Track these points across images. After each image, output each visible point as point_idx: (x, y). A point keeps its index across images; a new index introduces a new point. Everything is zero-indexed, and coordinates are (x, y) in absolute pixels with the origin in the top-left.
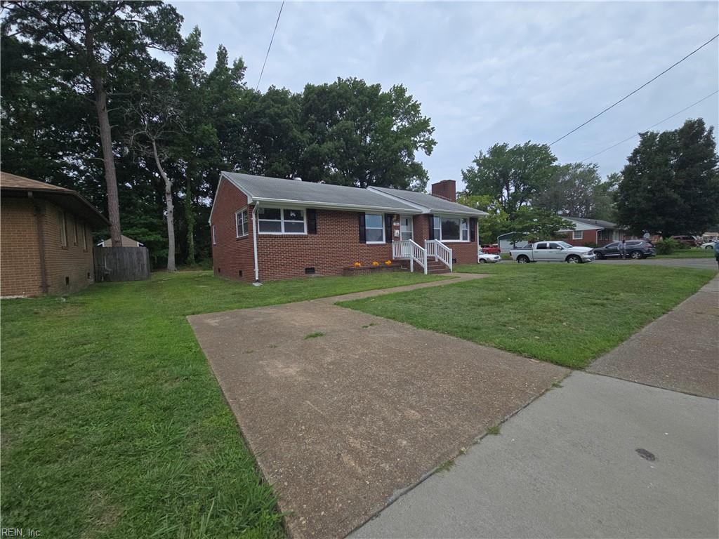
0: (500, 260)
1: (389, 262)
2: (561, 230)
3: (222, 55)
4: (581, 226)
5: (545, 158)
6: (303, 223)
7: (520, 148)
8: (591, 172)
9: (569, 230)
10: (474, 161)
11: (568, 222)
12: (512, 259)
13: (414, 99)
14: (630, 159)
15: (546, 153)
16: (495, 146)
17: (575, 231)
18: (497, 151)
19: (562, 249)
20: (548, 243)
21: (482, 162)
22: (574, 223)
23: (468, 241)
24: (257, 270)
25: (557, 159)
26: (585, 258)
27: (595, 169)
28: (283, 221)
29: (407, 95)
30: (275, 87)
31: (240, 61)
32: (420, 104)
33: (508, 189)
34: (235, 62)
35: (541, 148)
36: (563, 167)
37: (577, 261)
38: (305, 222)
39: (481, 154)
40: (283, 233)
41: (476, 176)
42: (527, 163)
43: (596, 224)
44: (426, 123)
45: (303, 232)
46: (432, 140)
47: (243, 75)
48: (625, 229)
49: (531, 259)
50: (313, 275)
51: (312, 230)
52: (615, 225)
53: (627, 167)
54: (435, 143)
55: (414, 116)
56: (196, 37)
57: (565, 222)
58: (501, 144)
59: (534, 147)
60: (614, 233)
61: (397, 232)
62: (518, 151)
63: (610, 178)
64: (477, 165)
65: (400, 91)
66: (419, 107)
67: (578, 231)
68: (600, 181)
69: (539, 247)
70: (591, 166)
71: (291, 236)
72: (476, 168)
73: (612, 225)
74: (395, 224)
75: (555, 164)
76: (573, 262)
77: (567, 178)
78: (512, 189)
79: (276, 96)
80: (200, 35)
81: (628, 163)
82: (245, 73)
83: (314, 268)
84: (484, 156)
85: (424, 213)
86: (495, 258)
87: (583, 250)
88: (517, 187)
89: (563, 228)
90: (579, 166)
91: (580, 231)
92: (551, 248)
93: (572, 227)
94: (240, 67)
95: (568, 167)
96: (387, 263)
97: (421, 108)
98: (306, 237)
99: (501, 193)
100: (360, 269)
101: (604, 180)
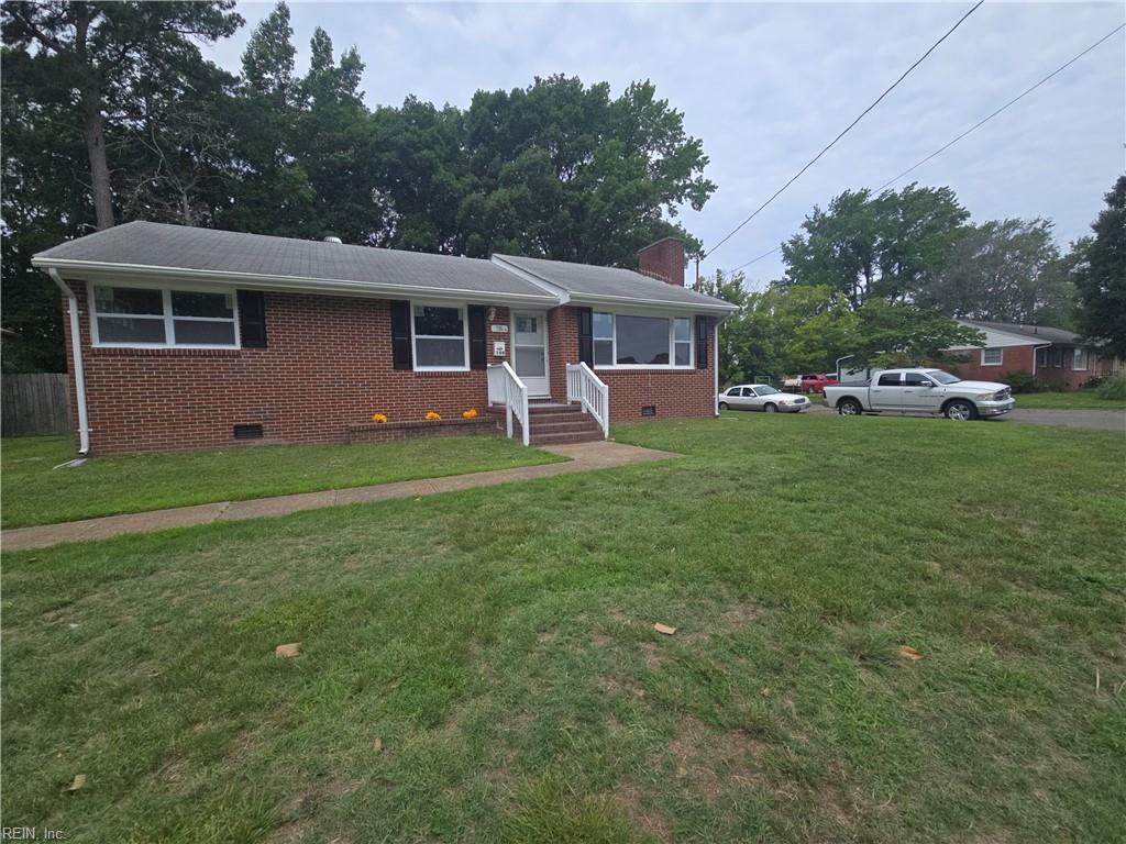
0: (808, 406)
1: (470, 414)
2: (953, 348)
3: (321, 46)
4: (997, 339)
5: (943, 214)
6: (232, 324)
7: (894, 196)
8: (1040, 236)
9: (969, 347)
10: (805, 225)
11: (970, 329)
12: (826, 405)
13: (671, 107)
14: (1111, 200)
15: (948, 203)
16: (845, 194)
17: (987, 350)
18: (849, 205)
19: (934, 385)
20: (903, 373)
21: (818, 226)
22: (981, 332)
23: (691, 367)
24: (84, 429)
25: (968, 215)
26: (986, 408)
27: (1047, 230)
28: (169, 319)
29: (656, 98)
30: (414, 97)
31: (353, 54)
32: (683, 115)
33: (868, 274)
34: (343, 58)
35: (937, 194)
36: (979, 230)
37: (967, 412)
38: (236, 321)
39: (817, 211)
40: (171, 344)
41: (806, 251)
42: (907, 224)
43: (1036, 334)
44: (693, 149)
45: (234, 343)
46: (708, 182)
47: (360, 79)
48: (1098, 345)
49: (866, 406)
50: (257, 442)
51: (254, 337)
52: (1075, 336)
53: (1103, 216)
54: (712, 188)
55: (674, 138)
56: (281, 18)
57: (965, 330)
58: (855, 191)
59: (923, 193)
60: (1077, 352)
61: (499, 346)
62: (888, 203)
63: (1077, 248)
64: (809, 231)
65: (644, 93)
66: (680, 121)
67: (992, 349)
68: (1057, 255)
69: (883, 381)
70: (1039, 225)
71: (190, 353)
72: (807, 236)
73: (1069, 336)
74: (494, 328)
75: (967, 223)
76: (957, 413)
77: (987, 249)
78: (877, 276)
79: (417, 114)
80: (288, 16)
81: (1106, 207)
82: (363, 75)
83: (259, 426)
84: (823, 215)
85: (562, 303)
86: (796, 401)
87: (981, 390)
88: (886, 269)
89: (957, 343)
90: (1014, 224)
91: (999, 349)
92: (909, 383)
93: (977, 339)
94: (352, 64)
95: (988, 228)
96: (466, 414)
97: (684, 123)
98: (236, 354)
99: (856, 280)
100: (386, 428)
101: (1065, 251)
